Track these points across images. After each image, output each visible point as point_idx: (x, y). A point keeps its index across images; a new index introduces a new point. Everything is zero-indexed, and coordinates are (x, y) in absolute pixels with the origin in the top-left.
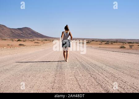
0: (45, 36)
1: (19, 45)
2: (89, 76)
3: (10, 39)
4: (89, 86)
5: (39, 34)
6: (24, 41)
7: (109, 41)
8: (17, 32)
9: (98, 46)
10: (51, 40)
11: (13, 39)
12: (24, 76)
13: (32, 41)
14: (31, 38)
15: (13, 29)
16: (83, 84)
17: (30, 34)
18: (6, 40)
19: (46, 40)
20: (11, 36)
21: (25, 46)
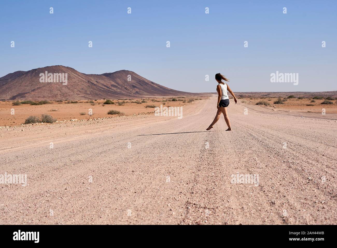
0: (172, 90)
1: (109, 113)
2: (284, 166)
3: (87, 101)
4: (284, 186)
5: (157, 84)
6: (120, 104)
7: (332, 98)
8: (102, 82)
9: (304, 111)
10: (187, 98)
11: (94, 101)
12: (119, 172)
13: (138, 103)
14: (137, 95)
15: (92, 75)
16: (270, 183)
17: (134, 87)
18: (76, 102)
19: (174, 100)
20: (88, 92)
21: (123, 114)
